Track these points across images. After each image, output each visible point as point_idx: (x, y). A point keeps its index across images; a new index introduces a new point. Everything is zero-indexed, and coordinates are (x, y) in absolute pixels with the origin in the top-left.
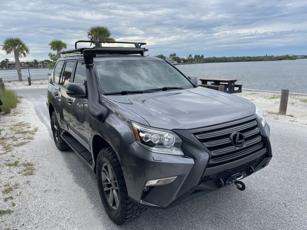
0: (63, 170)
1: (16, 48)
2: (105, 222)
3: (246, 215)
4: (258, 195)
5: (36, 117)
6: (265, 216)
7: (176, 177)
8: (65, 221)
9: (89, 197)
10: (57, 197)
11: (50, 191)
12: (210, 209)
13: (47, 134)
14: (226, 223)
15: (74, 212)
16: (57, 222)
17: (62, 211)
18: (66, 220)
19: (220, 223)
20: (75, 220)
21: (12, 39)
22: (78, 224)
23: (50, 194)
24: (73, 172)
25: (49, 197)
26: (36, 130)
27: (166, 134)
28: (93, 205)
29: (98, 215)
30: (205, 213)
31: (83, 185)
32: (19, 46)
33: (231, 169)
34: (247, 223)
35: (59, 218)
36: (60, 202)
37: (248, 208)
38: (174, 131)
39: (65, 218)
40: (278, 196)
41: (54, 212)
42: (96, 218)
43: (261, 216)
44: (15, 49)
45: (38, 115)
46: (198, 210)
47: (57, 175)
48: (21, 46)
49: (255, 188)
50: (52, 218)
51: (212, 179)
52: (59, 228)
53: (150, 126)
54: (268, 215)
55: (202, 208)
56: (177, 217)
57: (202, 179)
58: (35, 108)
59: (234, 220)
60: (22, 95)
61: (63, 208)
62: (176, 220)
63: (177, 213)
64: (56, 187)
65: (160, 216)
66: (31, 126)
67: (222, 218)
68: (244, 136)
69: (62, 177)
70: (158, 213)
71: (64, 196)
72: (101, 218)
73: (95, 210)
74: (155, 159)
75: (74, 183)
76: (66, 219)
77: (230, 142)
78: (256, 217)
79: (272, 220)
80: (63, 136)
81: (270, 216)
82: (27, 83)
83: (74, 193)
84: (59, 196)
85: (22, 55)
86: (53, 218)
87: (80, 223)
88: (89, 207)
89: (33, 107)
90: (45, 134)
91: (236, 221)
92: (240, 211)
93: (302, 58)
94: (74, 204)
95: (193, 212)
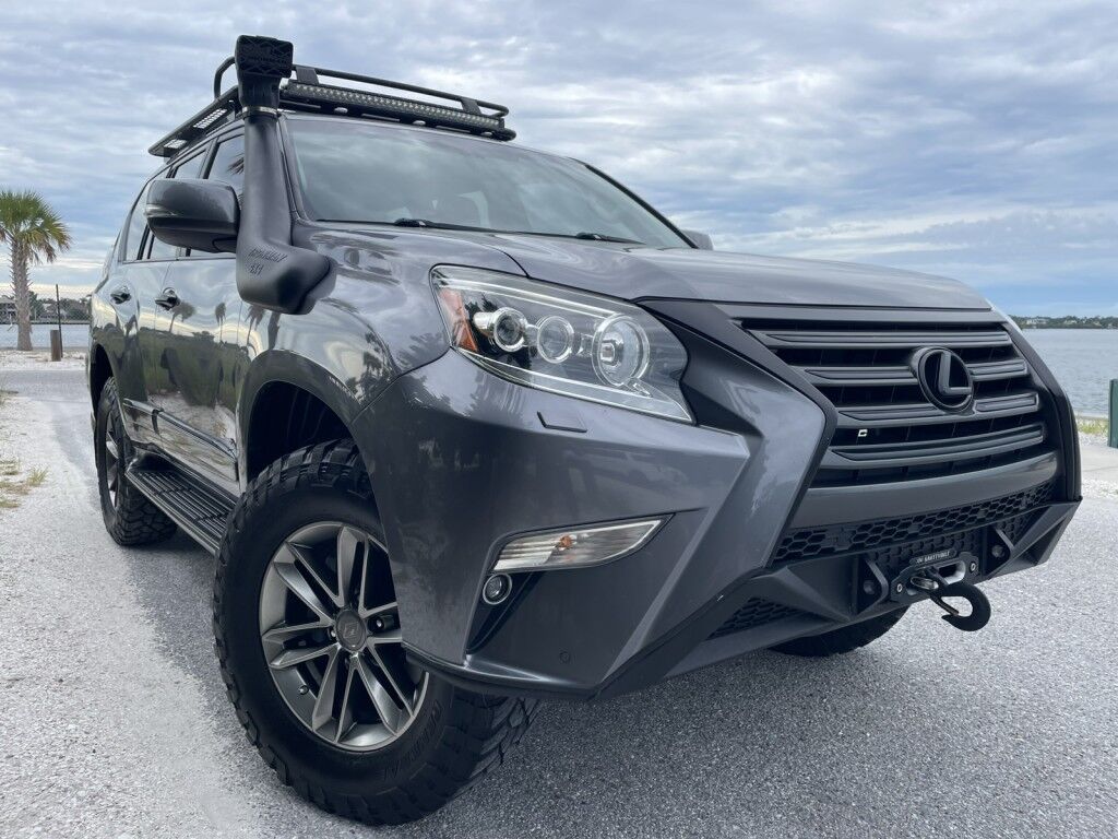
0: (115, 609)
1: (22, 229)
2: (272, 811)
3: (957, 791)
4: (995, 714)
5: (54, 445)
6: (1048, 793)
7: (656, 523)
8: (74, 799)
9: (216, 710)
10: (61, 706)
11: (36, 680)
12: (786, 762)
13: (81, 496)
14: (871, 821)
15: (128, 766)
16: (35, 806)
17: (71, 761)
18: (79, 798)
19: (844, 823)
20: (125, 800)
21: (10, 195)
22: (138, 815)
23: (33, 691)
24: (160, 616)
25: (23, 703)
26: (37, 480)
27: (606, 315)
28: (227, 742)
29: (243, 783)
30: (766, 780)
31: (196, 662)
32: (33, 224)
33: (919, 518)
34: (969, 821)
35: (51, 786)
36: (71, 727)
37: (962, 761)
38: (648, 305)
39: (77, 787)
40: (1083, 719)
41: (32, 762)
42: (235, 793)
43: (1030, 794)
44: (17, 230)
45: (61, 441)
46: (728, 768)
47: (86, 626)
48: (40, 222)
49: (974, 689)
50: (14, 786)
51: (830, 551)
52: (39, 829)
53: (528, 277)
54: (1060, 793)
55: (749, 761)
56: (630, 794)
57: (786, 542)
58: (54, 421)
59: (907, 811)
60: (15, 387)
61: (81, 749)
62: (628, 807)
63: (633, 778)
64: (65, 670)
65: (551, 788)
66: (23, 468)
67: (846, 804)
68: (972, 374)
69: (103, 633)
70: (541, 777)
71: (95, 703)
72: (257, 794)
73: (231, 758)
74: (547, 423)
75: (156, 656)
76: (81, 793)
77: (915, 381)
78: (1009, 797)
79: (1084, 813)
80: (135, 473)
81: (1073, 797)
82: (49, 355)
83: (145, 692)
84: (71, 702)
85: (43, 255)
86: (20, 785)
87: (148, 813)
88: (207, 749)
89: (50, 419)
90: (72, 496)
91: (915, 816)
92: (928, 775)
93: (1040, 326)
94: (138, 736)
95: (708, 774)
